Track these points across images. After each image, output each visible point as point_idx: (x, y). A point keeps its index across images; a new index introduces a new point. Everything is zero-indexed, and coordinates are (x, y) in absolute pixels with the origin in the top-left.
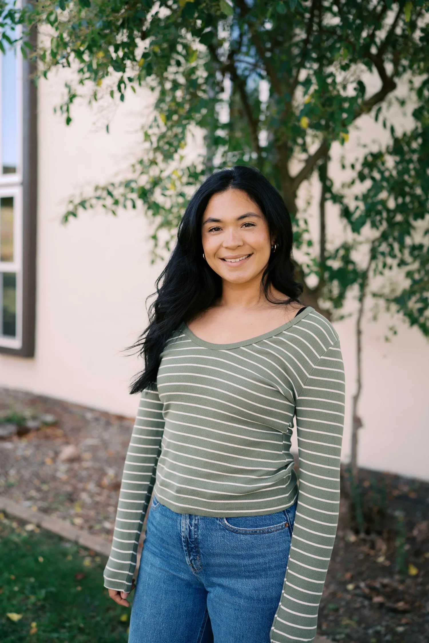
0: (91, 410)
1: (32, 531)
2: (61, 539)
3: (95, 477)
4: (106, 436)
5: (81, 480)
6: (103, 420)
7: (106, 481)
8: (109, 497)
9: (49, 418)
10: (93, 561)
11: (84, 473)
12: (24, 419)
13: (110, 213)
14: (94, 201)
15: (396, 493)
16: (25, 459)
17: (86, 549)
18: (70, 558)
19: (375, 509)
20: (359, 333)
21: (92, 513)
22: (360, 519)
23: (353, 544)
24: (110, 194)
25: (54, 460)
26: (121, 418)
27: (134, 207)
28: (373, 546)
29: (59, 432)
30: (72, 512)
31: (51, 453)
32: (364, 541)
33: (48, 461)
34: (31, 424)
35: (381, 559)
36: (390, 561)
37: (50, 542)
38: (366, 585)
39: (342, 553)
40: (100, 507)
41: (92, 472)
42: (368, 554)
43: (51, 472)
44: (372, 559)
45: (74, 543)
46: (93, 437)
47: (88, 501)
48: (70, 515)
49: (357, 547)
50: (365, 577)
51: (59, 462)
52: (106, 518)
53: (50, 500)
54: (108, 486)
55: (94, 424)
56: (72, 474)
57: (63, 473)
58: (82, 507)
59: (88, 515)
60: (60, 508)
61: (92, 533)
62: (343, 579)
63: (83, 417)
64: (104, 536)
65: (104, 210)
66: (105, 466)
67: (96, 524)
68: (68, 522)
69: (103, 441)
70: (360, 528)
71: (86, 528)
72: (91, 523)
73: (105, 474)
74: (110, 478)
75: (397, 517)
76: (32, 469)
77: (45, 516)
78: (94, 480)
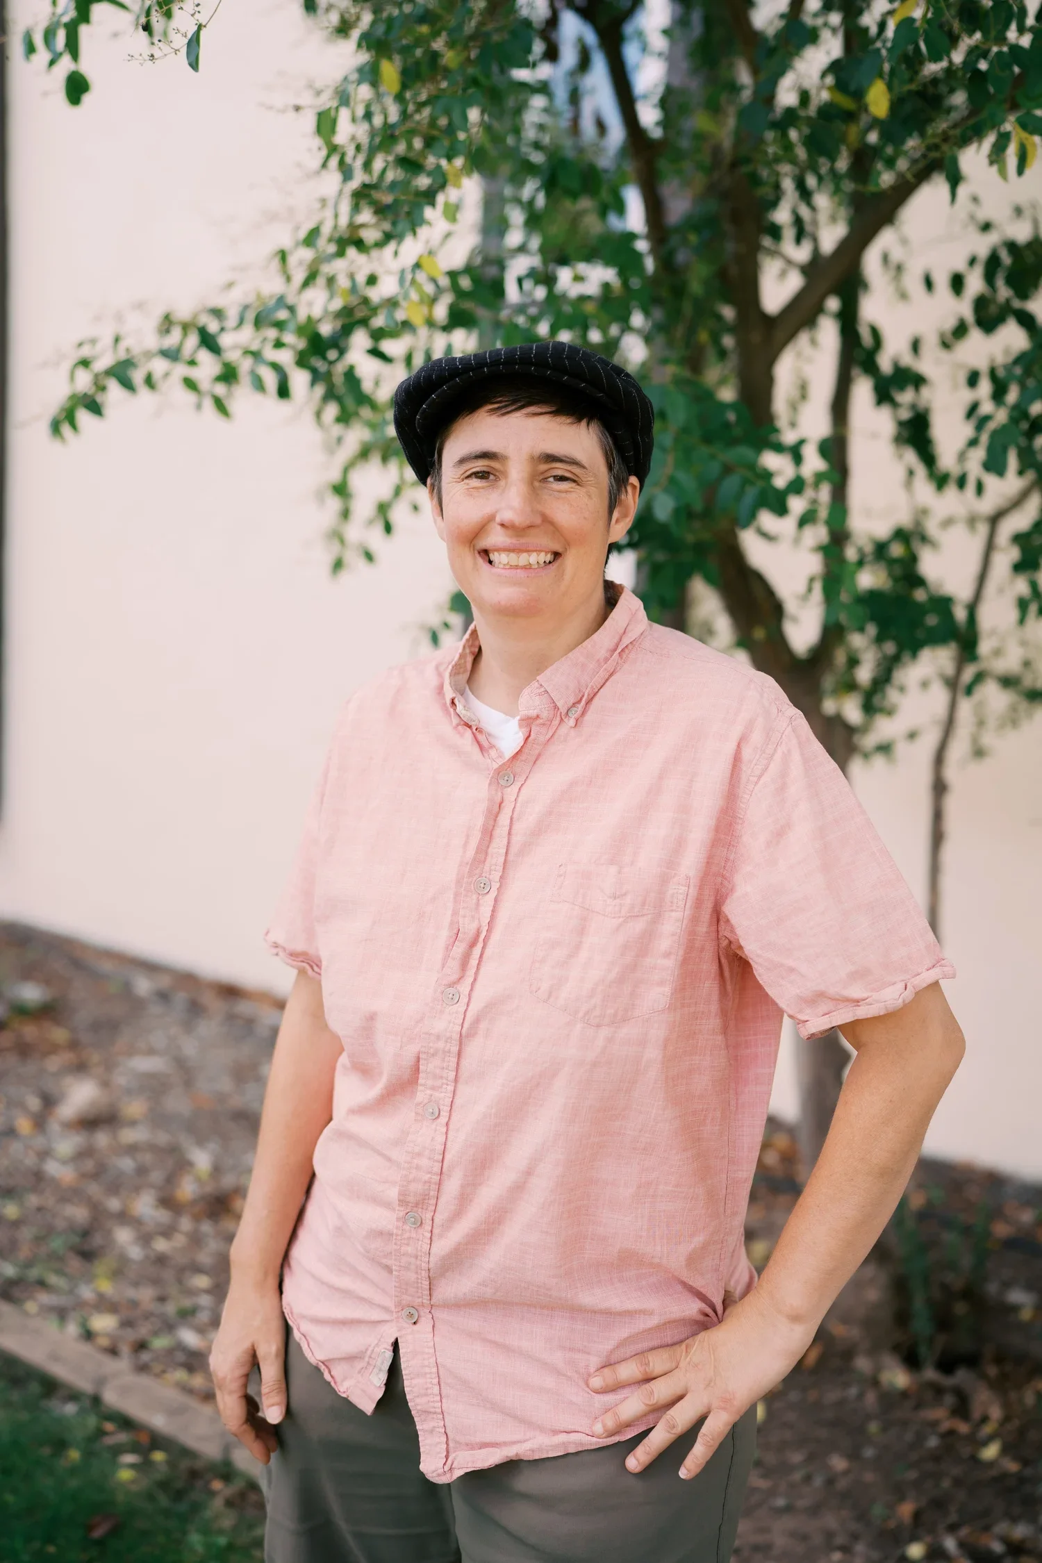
0: (150, 967)
2: (50, 1386)
3: (157, 1176)
4: (190, 1048)
5: (114, 1188)
6: (181, 997)
7: (187, 1189)
8: (196, 1240)
9: (31, 993)
10: (145, 1466)
11: (127, 1164)
13: (208, 404)
14: (159, 366)
15: (1001, 1230)
17: (126, 1423)
18: (74, 1455)
19: (958, 1285)
20: (940, 788)
21: (145, 1295)
22: (922, 1324)
23: (904, 1394)
24: (209, 342)
25: (40, 1122)
26: (230, 992)
27: (283, 391)
28: (962, 1409)
29: (59, 1034)
30: (86, 1293)
31: (34, 1103)
32: (938, 1391)
33: (24, 1125)
35: (991, 1452)
36: (1017, 1458)
37: (15, 1396)
38: (962, 1545)
39: (873, 1427)
40: (168, 1275)
41: (147, 1158)
42: (951, 1433)
43: (30, 1161)
44: (965, 1451)
45: (87, 1403)
46: (151, 1052)
47: (135, 1252)
48: (81, 1305)
49: (918, 1406)
50: (953, 1517)
51: (54, 1126)
52: (186, 1315)
53: (24, 1252)
54: (194, 1202)
55: (155, 1009)
56: (89, 1165)
57: (64, 1162)
58: (117, 1274)
59: (134, 1304)
60: (53, 1279)
61: (142, 1368)
62: (892, 1524)
63: (127, 988)
64: (180, 1375)
65: (189, 397)
66: (186, 1142)
67: (156, 1333)
68: (72, 1329)
69: (181, 1063)
70: (923, 1350)
71: (125, 1350)
72: (143, 1331)
73: (184, 1165)
74: (198, 1180)
75: (1015, 1309)
77: (6, 1308)
78: (154, 1187)
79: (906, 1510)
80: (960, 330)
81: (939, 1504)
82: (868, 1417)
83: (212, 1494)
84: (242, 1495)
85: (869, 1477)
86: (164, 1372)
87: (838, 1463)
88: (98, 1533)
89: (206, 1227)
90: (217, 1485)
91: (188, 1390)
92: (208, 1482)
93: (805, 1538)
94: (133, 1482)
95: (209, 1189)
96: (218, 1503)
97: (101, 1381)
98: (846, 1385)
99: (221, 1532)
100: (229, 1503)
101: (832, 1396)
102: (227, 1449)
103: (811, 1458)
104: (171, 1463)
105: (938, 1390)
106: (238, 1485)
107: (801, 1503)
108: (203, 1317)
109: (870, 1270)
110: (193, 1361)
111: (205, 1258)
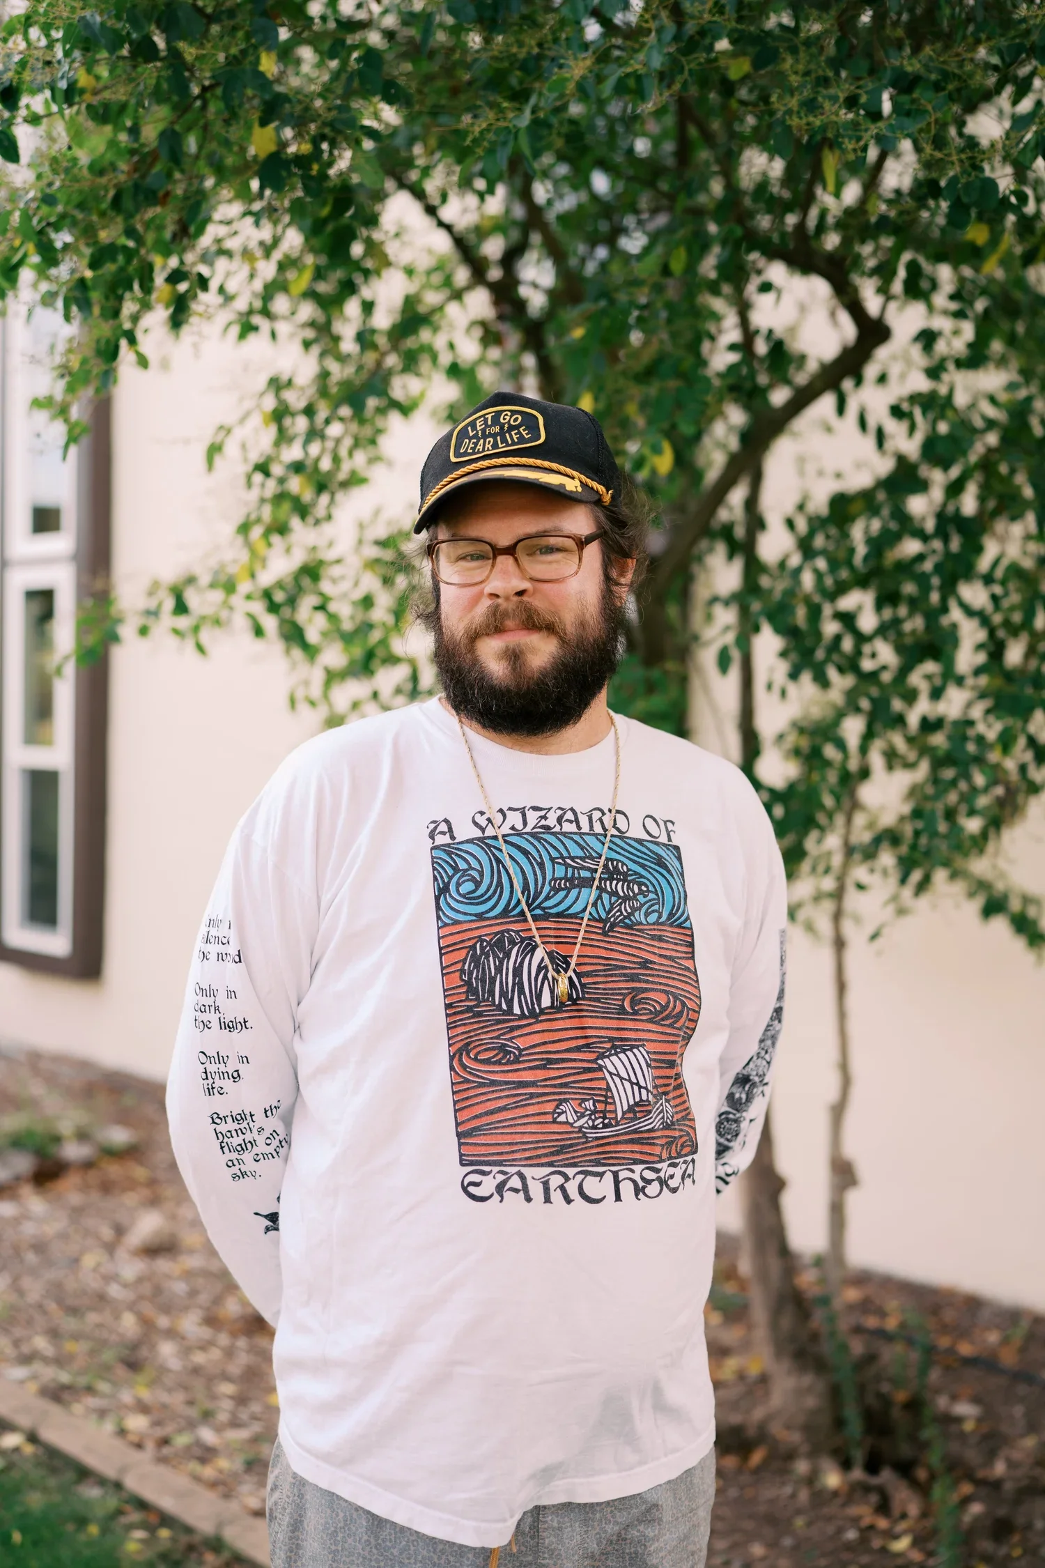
1: (16, 1450)
2: (84, 1473)
3: (204, 1298)
5: (167, 1309)
7: (230, 1309)
8: (229, 1353)
9: (119, 1136)
10: (151, 1540)
11: (180, 1288)
12: (57, 1139)
13: (190, 647)
15: (967, 1349)
16: (40, 1247)
17: (142, 1505)
18: (94, 1530)
19: (901, 1396)
21: (177, 1399)
22: (855, 1427)
23: (835, 1494)
25: (111, 1248)
27: (258, 633)
28: (884, 1507)
29: (140, 1172)
30: (126, 1397)
31: (107, 1233)
32: (866, 1489)
34: (73, 1151)
35: (902, 1544)
36: (922, 1550)
37: (52, 1482)
39: (799, 1522)
40: (199, 1383)
41: (200, 1282)
42: (871, 1527)
43: (96, 1284)
44: (879, 1543)
45: (111, 1488)
47: (175, 1364)
48: (119, 1407)
49: (845, 1504)
51: (122, 1252)
52: (207, 1416)
53: (79, 1363)
54: (234, 1321)
56: (147, 1288)
57: (126, 1286)
58: (156, 1382)
59: (164, 1407)
60: (100, 1386)
61: (163, 1460)
64: (193, 1466)
67: (180, 1431)
68: (109, 1426)
70: (854, 1452)
71: (150, 1446)
72: (167, 1430)
75: (959, 1420)
76: (51, 1275)
77: (54, 1409)
78: (201, 1307)
82: (799, 1512)
83: (204, 1564)
86: (180, 1463)
87: (757, 1550)
89: (242, 1343)
90: (208, 1557)
91: (197, 1479)
92: (201, 1554)
94: (138, 1553)
97: (125, 1470)
98: (783, 1484)
101: (768, 1494)
102: (220, 1525)
103: (734, 1546)
104: (174, 1539)
106: (226, 1555)
108: (223, 1417)
109: (808, 1379)
110: (206, 1454)
111: (235, 1369)
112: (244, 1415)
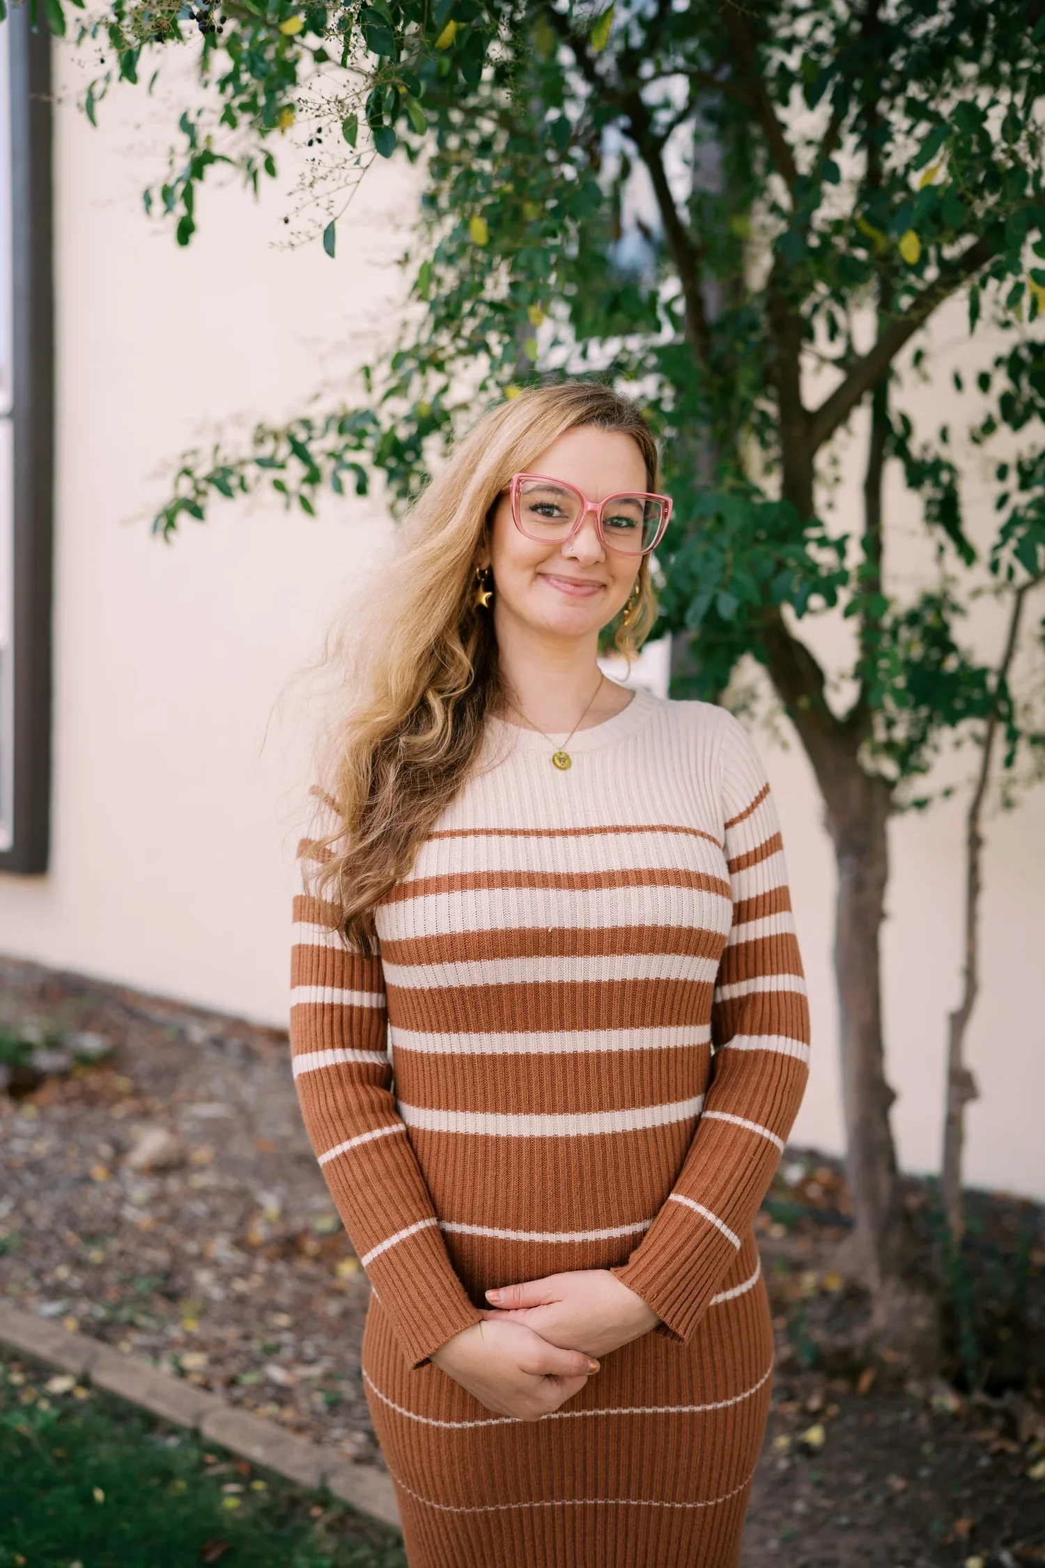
0: (202, 1015)
1: (68, 1394)
2: (151, 1421)
3: (230, 1220)
4: (248, 1093)
5: (190, 1231)
6: (234, 1044)
7: (259, 1232)
8: (272, 1280)
9: (92, 1043)
10: (247, 1495)
11: (199, 1208)
12: (27, 1047)
13: (296, 505)
14: (251, 471)
16: (35, 1166)
17: (226, 1455)
18: (181, 1485)
20: (975, 842)
21: (231, 1333)
22: (969, 1349)
23: (955, 1417)
24: (299, 450)
25: (114, 1169)
27: (361, 489)
28: (1010, 1430)
29: (122, 1083)
30: (175, 1332)
31: (106, 1150)
33: (99, 1173)
34: (45, 1061)
35: (1039, 1470)
37: (119, 1430)
38: (1017, 1558)
39: (927, 1448)
40: (250, 1313)
41: (219, 1202)
42: (1002, 1452)
43: (108, 1207)
44: (1016, 1470)
45: (187, 1436)
46: (211, 1098)
47: (217, 1293)
48: (171, 1344)
49: (968, 1429)
50: (1007, 1533)
51: (127, 1174)
52: (272, 1351)
53: (112, 1295)
54: (265, 1244)
55: (211, 1055)
56: (164, 1210)
57: (140, 1207)
58: (202, 1314)
59: (221, 1342)
60: (142, 1320)
61: (236, 1403)
62: (950, 1539)
63: (182, 1034)
64: (272, 1409)
65: (278, 498)
66: (252, 1184)
67: (245, 1370)
68: (166, 1367)
69: (241, 1108)
70: (971, 1374)
71: (218, 1385)
72: (233, 1367)
73: (254, 1208)
74: (270, 1223)
76: (58, 1196)
77: (102, 1348)
78: (227, 1230)
79: (963, 1526)
80: (989, 427)
81: (993, 1520)
82: (922, 1439)
83: (314, 1520)
84: (341, 1520)
85: (926, 1495)
86: (256, 1406)
87: (897, 1483)
88: (211, 1557)
89: (280, 1268)
90: (316, 1511)
91: (280, 1423)
92: (308, 1509)
93: (868, 1553)
94: (238, 1509)
95: (280, 1230)
96: (319, 1527)
97: (199, 1416)
98: (900, 1409)
99: (324, 1555)
100: (330, 1528)
101: (887, 1419)
102: (324, 1477)
103: (870, 1478)
104: (272, 1492)
105: (987, 1413)
106: (336, 1511)
107: (864, 1521)
108: (287, 1353)
109: (918, 1299)
110: (282, 1396)
111: (283, 1297)
112: (309, 1350)
